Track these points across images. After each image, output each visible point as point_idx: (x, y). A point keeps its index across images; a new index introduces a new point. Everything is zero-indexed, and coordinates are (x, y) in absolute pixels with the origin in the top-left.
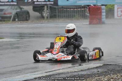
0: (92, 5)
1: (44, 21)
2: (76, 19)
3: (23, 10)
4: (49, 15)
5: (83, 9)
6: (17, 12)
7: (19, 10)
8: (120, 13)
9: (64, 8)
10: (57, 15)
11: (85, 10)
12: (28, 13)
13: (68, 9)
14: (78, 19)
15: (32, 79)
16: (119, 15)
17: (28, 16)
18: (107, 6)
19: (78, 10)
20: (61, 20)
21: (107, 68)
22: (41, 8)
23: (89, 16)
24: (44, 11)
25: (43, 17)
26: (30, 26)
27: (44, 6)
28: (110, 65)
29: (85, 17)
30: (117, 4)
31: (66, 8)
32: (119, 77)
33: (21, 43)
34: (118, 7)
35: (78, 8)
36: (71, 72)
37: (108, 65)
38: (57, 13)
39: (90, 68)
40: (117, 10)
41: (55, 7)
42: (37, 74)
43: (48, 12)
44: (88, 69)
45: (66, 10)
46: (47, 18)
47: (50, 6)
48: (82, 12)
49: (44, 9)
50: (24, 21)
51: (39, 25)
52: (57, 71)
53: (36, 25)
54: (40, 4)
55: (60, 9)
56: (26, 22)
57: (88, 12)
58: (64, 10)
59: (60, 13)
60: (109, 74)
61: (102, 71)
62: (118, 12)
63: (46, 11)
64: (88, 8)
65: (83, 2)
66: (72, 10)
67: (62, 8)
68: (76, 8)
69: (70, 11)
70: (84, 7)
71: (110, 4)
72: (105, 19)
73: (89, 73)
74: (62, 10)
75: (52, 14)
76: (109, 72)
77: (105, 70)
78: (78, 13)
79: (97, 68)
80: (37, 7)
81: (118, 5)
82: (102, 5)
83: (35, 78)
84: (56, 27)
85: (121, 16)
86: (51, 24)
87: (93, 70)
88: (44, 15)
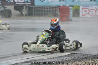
0: (62, 6)
1: (23, 18)
2: (49, 17)
3: (6, 9)
4: (27, 13)
5: (54, 9)
6: (1, 10)
7: (2, 9)
8: (84, 13)
9: (39, 8)
10: (34, 14)
11: (56, 10)
12: (10, 11)
13: (43, 9)
14: (50, 17)
15: (14, 64)
16: (83, 14)
17: (10, 13)
18: (73, 7)
19: (51, 10)
20: (37, 17)
21: (74, 56)
22: (21, 7)
23: (60, 15)
24: (23, 10)
25: (22, 15)
26: (12, 21)
27: (23, 6)
28: (76, 54)
29: (56, 15)
30: (81, 5)
31: (41, 8)
32: (83, 64)
33: (5, 36)
34: (83, 8)
35: (51, 8)
36: (45, 59)
37: (74, 54)
38: (34, 12)
39: (61, 56)
40: (81, 10)
41: (32, 7)
42: (18, 61)
43: (26, 11)
44: (59, 57)
45: (41, 10)
46: (26, 15)
47: (28, 6)
48: (54, 12)
49: (23, 9)
50: (7, 17)
51: (19, 21)
52: (34, 58)
53: (17, 21)
54: (20, 5)
55: (36, 8)
56: (9, 19)
57: (59, 11)
58: (39, 10)
59: (36, 12)
60: (76, 61)
61: (70, 58)
62: (82, 12)
63: (25, 10)
64: (59, 8)
65: (54, 3)
66: (46, 9)
67: (38, 7)
68: (49, 8)
69: (44, 10)
70: (56, 7)
71: (76, 5)
72: (72, 17)
73: (59, 60)
74: (38, 10)
75: (30, 13)
76: (75, 60)
77: (72, 58)
78: (50, 12)
79: (65, 56)
80: (18, 7)
81: (83, 6)
82: (70, 6)
83: (16, 64)
84: (33, 23)
85: (85, 15)
86: (29, 20)
87: (62, 58)
88: (23, 13)
